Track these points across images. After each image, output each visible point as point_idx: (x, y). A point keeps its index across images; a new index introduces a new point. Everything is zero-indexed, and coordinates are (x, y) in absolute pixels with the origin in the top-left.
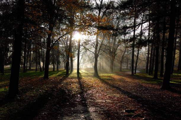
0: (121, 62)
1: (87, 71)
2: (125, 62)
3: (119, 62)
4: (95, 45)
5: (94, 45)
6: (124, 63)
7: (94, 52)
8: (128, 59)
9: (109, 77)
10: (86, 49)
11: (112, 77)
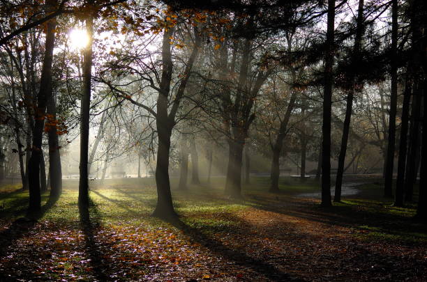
0: (278, 151)
1: (127, 193)
2: (295, 150)
3: (269, 148)
4: (157, 75)
5: (154, 79)
6: (289, 154)
7: (155, 110)
8: (305, 138)
9: (226, 216)
10: (120, 94)
11: (234, 219)
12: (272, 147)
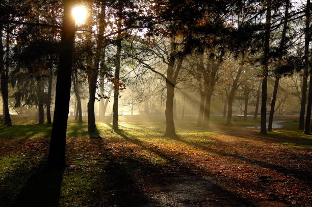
0: (231, 99)
2: (240, 98)
3: (225, 97)
4: (167, 55)
5: (166, 58)
6: (237, 101)
7: (166, 76)
8: (247, 91)
9: (205, 137)
10: (145, 65)
11: (212, 139)
12: (227, 96)
